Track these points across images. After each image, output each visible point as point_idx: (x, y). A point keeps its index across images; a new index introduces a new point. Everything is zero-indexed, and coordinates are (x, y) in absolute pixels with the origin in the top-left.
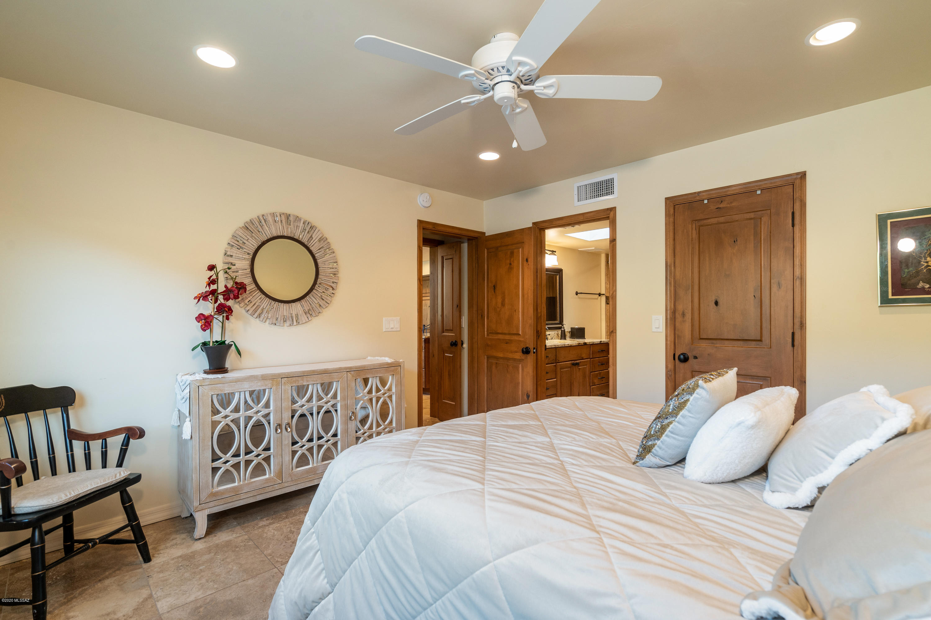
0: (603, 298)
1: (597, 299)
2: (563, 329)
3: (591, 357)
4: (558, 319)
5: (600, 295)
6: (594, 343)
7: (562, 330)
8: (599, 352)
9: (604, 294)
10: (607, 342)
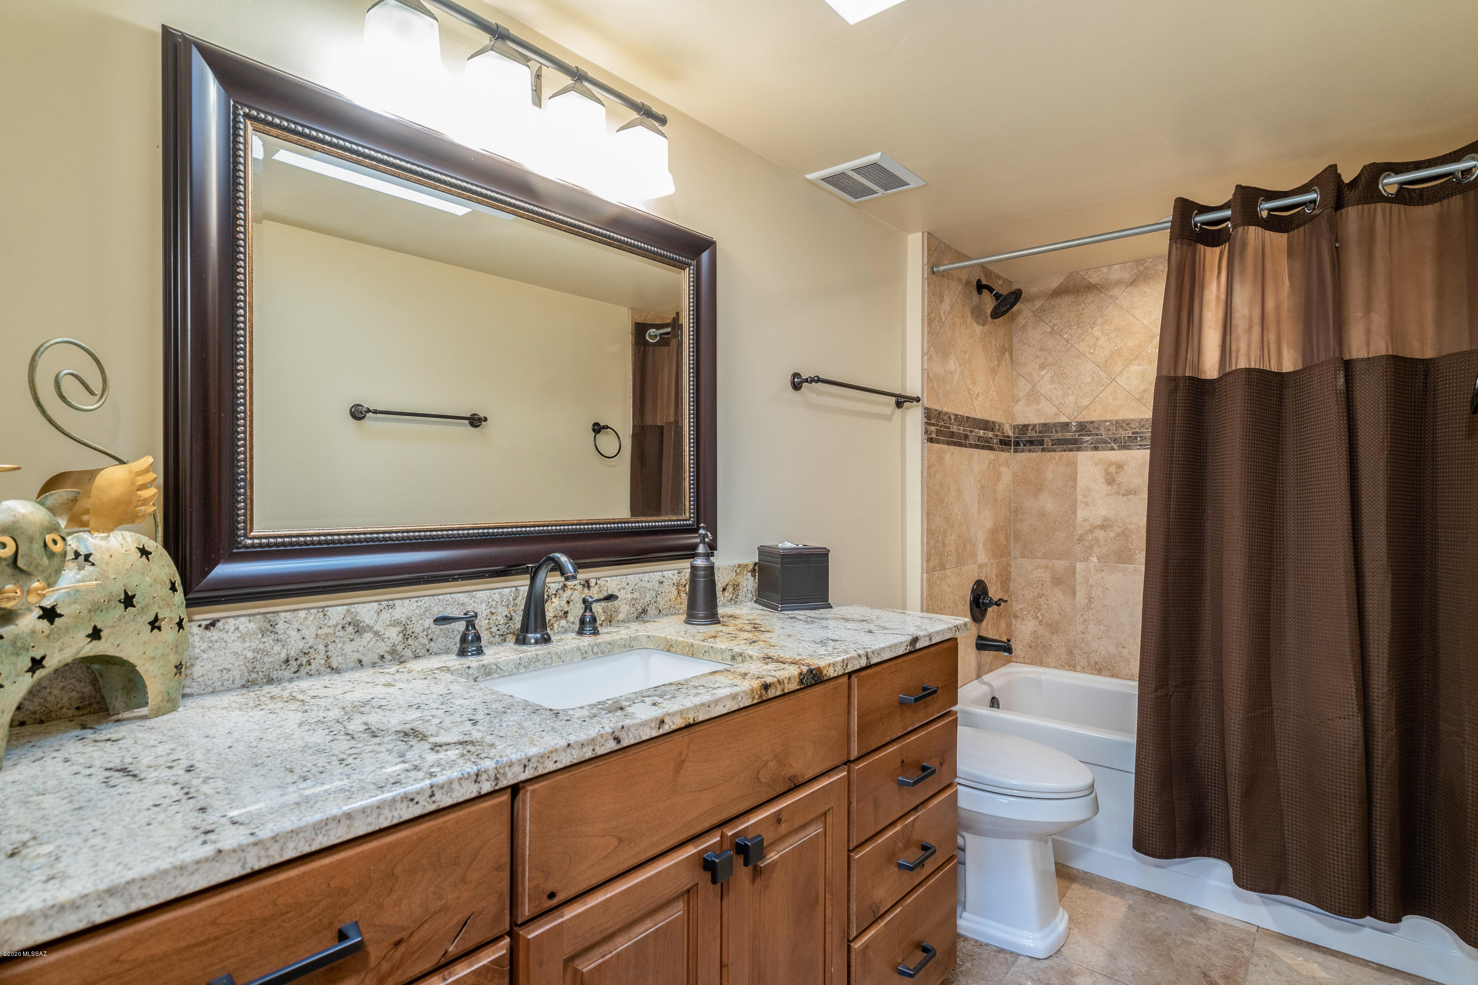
0: (914, 417)
1: (889, 418)
2: (700, 562)
3: (855, 754)
4: (688, 502)
5: (901, 401)
6: (875, 660)
7: (694, 568)
8: (902, 704)
9: (918, 400)
10: (947, 636)
